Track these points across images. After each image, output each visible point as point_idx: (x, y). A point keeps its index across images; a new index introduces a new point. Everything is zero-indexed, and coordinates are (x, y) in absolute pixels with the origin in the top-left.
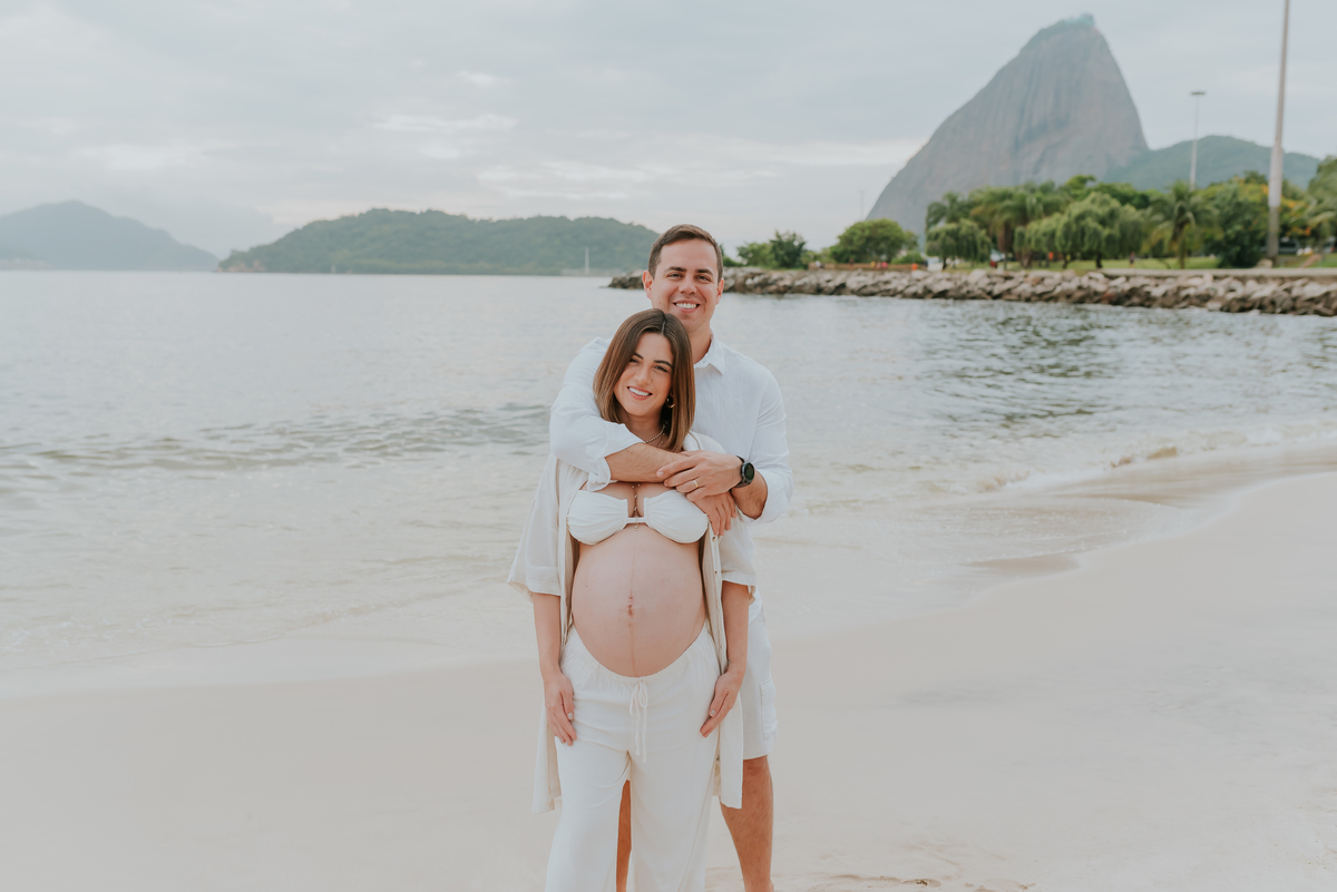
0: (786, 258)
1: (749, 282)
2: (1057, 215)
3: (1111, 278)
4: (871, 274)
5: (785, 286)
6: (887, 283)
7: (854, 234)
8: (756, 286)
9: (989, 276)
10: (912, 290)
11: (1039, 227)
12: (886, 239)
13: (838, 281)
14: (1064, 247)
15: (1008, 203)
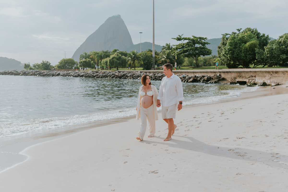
0: (45, 68)
2: (108, 58)
3: (120, 72)
4: (66, 71)
6: (69, 73)
8: (38, 74)
10: (75, 75)
11: (104, 61)
12: (70, 63)
15: (98, 55)
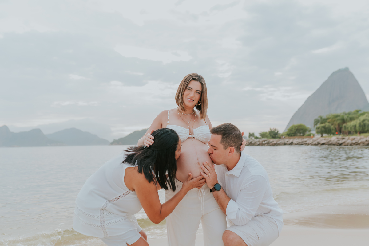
0: (274, 136)
1: (264, 143)
2: (355, 121)
4: (300, 139)
5: (274, 143)
6: (306, 141)
7: (292, 128)
8: (266, 143)
9: (337, 138)
10: (314, 143)
11: (350, 124)
12: (302, 129)
13: (291, 141)
14: (359, 129)
15: (338, 118)
